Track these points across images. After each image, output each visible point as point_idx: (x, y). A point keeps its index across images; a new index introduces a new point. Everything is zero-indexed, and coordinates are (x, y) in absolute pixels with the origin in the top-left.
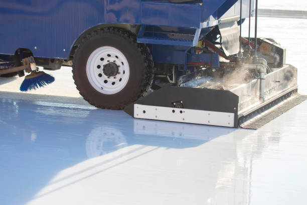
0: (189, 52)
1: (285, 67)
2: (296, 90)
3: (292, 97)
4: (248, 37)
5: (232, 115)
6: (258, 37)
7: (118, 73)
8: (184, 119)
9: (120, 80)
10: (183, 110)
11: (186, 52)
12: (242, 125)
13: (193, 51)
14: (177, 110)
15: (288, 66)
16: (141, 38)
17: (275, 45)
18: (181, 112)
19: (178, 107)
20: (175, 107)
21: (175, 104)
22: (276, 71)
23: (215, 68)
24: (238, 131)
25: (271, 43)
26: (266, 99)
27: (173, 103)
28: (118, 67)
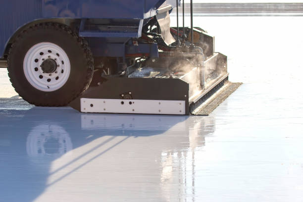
0: (127, 44)
1: (215, 55)
2: (227, 78)
3: (226, 85)
4: (176, 26)
5: (183, 102)
6: (185, 26)
7: (57, 66)
8: (133, 110)
9: (62, 72)
10: (132, 101)
11: (124, 44)
12: (193, 113)
13: (130, 43)
14: (127, 101)
15: (218, 54)
16: (82, 31)
17: (203, 33)
18: (130, 103)
19: (127, 99)
20: (123, 98)
21: (123, 95)
22: (209, 59)
23: (154, 58)
24: (191, 118)
25: (200, 31)
26: (206, 87)
27: (121, 95)
28: (54, 61)
